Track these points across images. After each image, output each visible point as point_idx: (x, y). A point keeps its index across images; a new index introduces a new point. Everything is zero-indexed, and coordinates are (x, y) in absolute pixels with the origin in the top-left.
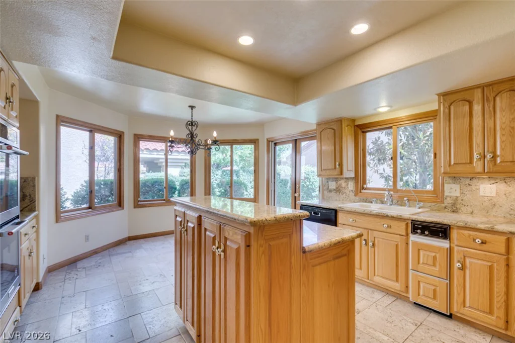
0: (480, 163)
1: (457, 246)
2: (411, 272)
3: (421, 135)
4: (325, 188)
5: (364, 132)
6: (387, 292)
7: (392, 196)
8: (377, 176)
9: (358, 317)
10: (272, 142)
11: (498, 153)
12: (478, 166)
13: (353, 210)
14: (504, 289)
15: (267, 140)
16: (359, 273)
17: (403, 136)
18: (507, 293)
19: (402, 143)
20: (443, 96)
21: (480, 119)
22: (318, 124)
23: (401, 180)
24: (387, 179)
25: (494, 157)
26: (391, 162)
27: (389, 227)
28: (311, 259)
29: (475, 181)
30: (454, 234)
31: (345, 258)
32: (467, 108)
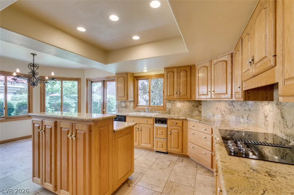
0: (176, 95)
1: (169, 126)
2: (155, 139)
3: (159, 82)
4: (119, 106)
5: (138, 80)
6: (146, 149)
7: (148, 109)
8: (143, 100)
9: (135, 161)
10: (90, 80)
11: (181, 92)
12: (175, 96)
13: (133, 116)
14: (181, 139)
15: (86, 79)
16: (135, 144)
17: (153, 83)
18: (182, 140)
19: (152, 86)
20: (166, 69)
21: (176, 79)
22: (117, 74)
23: (152, 102)
24: (147, 102)
25: (180, 93)
26: (148, 94)
27: (147, 121)
28: (117, 135)
29: (175, 102)
30: (168, 122)
31: (130, 134)
32: (173, 74)
